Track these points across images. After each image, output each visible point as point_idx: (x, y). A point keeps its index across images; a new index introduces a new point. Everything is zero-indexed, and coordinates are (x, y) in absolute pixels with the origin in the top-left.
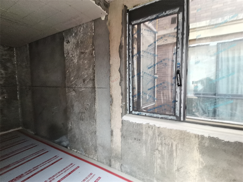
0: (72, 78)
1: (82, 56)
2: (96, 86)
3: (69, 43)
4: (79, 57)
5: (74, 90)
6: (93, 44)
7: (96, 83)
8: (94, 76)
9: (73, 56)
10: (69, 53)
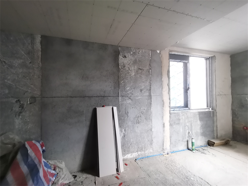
0: (128, 88)
2: (152, 94)
3: (126, 58)
5: (130, 98)
7: (151, 92)
10: (125, 66)
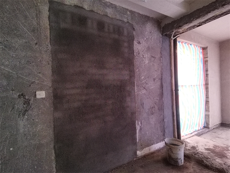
0: (143, 78)
1: (153, 59)
3: (140, 44)
4: (150, 59)
5: (144, 88)
6: (161, 53)
7: (163, 82)
8: (162, 77)
9: (144, 57)
10: (140, 53)
